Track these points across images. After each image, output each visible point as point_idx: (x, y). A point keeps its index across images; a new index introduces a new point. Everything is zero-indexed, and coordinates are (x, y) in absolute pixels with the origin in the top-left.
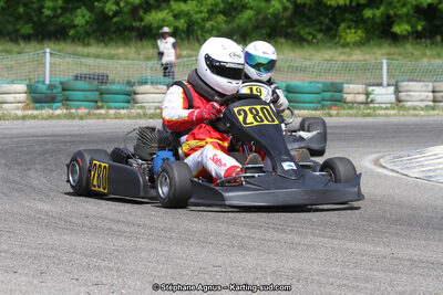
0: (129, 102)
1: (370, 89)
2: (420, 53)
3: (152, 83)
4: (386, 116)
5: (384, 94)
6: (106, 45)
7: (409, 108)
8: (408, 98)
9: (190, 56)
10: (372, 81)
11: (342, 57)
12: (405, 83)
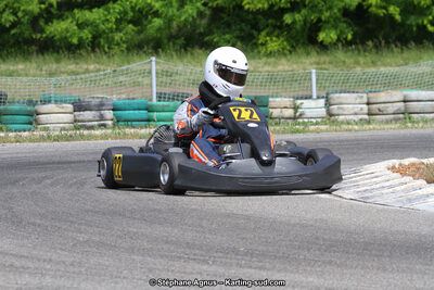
0: (31, 123)
1: (299, 102)
2: (352, 60)
3: (56, 102)
4: (317, 132)
5: (313, 108)
6: (4, 60)
7: (342, 123)
8: (340, 112)
9: (99, 70)
10: (300, 93)
11: (267, 68)
12: (338, 95)
